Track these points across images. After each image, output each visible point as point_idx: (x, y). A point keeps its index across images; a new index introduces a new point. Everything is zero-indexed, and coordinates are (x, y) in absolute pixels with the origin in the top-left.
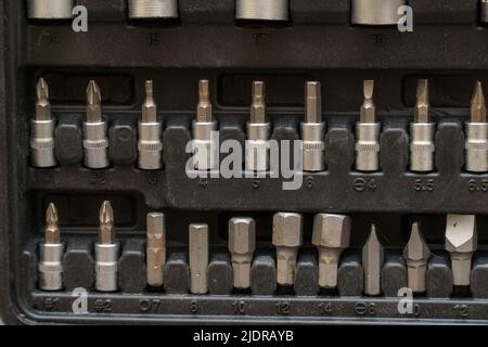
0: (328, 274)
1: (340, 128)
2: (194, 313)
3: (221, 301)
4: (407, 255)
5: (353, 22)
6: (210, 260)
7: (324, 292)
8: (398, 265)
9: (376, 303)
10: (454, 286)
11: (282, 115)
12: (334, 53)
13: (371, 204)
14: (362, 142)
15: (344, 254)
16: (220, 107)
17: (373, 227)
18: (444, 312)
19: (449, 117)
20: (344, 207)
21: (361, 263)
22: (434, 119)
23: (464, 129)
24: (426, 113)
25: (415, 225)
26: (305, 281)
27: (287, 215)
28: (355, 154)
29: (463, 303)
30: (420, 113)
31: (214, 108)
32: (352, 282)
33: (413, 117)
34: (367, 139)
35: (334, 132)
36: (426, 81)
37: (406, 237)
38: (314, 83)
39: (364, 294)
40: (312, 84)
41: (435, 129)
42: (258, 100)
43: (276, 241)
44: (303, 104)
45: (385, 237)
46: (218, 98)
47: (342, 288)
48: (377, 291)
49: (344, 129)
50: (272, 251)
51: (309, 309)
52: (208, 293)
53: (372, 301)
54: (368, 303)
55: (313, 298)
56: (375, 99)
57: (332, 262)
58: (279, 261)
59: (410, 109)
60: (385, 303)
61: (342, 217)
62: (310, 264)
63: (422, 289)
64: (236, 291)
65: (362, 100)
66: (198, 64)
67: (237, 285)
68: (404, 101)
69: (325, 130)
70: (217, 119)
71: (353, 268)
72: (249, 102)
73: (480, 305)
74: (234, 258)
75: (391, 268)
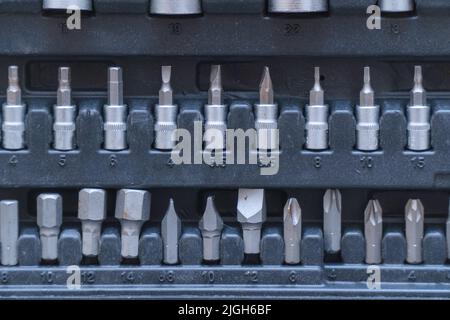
0: (130, 245)
1: (141, 110)
2: (5, 283)
3: (31, 272)
4: (203, 227)
5: (152, 12)
6: (20, 233)
7: (126, 261)
8: (195, 235)
9: (174, 271)
10: (245, 255)
11: (87, 99)
12: (135, 40)
13: (169, 180)
14: (160, 123)
15: (145, 227)
16: (28, 92)
17: (172, 202)
18: (236, 278)
19: (240, 100)
20: (144, 183)
21: (160, 234)
22: (226, 101)
23: (254, 110)
24: (219, 96)
25: (210, 199)
26: (109, 252)
27: (92, 191)
28: (154, 134)
29: (254, 269)
30: (214, 95)
31: (23, 93)
32: (152, 252)
33: (207, 100)
34: (165, 120)
35: (135, 114)
36: (219, 67)
37: (201, 210)
38: (116, 69)
39: (163, 263)
40: (114, 71)
41: (228, 110)
42: (64, 84)
43: (81, 216)
44: (105, 88)
45: (182, 211)
46: (27, 83)
47: (143, 258)
48: (175, 260)
49: (144, 111)
50: (78, 225)
51: (113, 278)
52: (18, 265)
53: (171, 269)
54: (167, 271)
55: (116, 268)
56: (172, 84)
57: (133, 234)
58: (84, 234)
59: (205, 93)
60: (182, 271)
61: (143, 192)
62: (113, 236)
63: (217, 258)
64: (45, 263)
65: (160, 84)
66: (7, 51)
67: (45, 257)
68: (198, 85)
69: (127, 112)
70: (26, 103)
71: (153, 239)
72: (55, 86)
73: (269, 271)
74: (42, 232)
75: (188, 239)
